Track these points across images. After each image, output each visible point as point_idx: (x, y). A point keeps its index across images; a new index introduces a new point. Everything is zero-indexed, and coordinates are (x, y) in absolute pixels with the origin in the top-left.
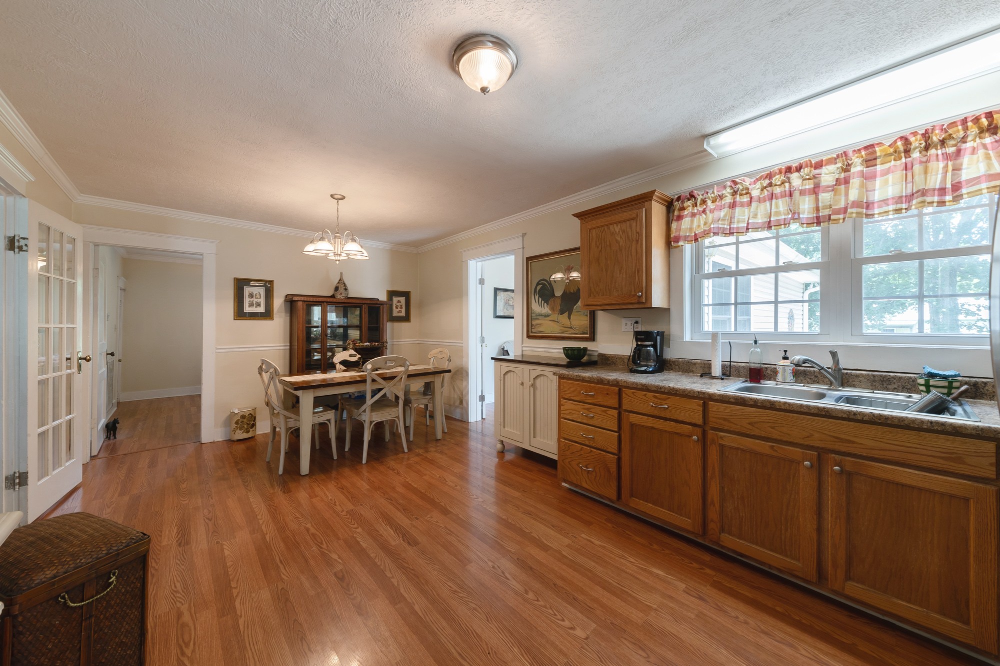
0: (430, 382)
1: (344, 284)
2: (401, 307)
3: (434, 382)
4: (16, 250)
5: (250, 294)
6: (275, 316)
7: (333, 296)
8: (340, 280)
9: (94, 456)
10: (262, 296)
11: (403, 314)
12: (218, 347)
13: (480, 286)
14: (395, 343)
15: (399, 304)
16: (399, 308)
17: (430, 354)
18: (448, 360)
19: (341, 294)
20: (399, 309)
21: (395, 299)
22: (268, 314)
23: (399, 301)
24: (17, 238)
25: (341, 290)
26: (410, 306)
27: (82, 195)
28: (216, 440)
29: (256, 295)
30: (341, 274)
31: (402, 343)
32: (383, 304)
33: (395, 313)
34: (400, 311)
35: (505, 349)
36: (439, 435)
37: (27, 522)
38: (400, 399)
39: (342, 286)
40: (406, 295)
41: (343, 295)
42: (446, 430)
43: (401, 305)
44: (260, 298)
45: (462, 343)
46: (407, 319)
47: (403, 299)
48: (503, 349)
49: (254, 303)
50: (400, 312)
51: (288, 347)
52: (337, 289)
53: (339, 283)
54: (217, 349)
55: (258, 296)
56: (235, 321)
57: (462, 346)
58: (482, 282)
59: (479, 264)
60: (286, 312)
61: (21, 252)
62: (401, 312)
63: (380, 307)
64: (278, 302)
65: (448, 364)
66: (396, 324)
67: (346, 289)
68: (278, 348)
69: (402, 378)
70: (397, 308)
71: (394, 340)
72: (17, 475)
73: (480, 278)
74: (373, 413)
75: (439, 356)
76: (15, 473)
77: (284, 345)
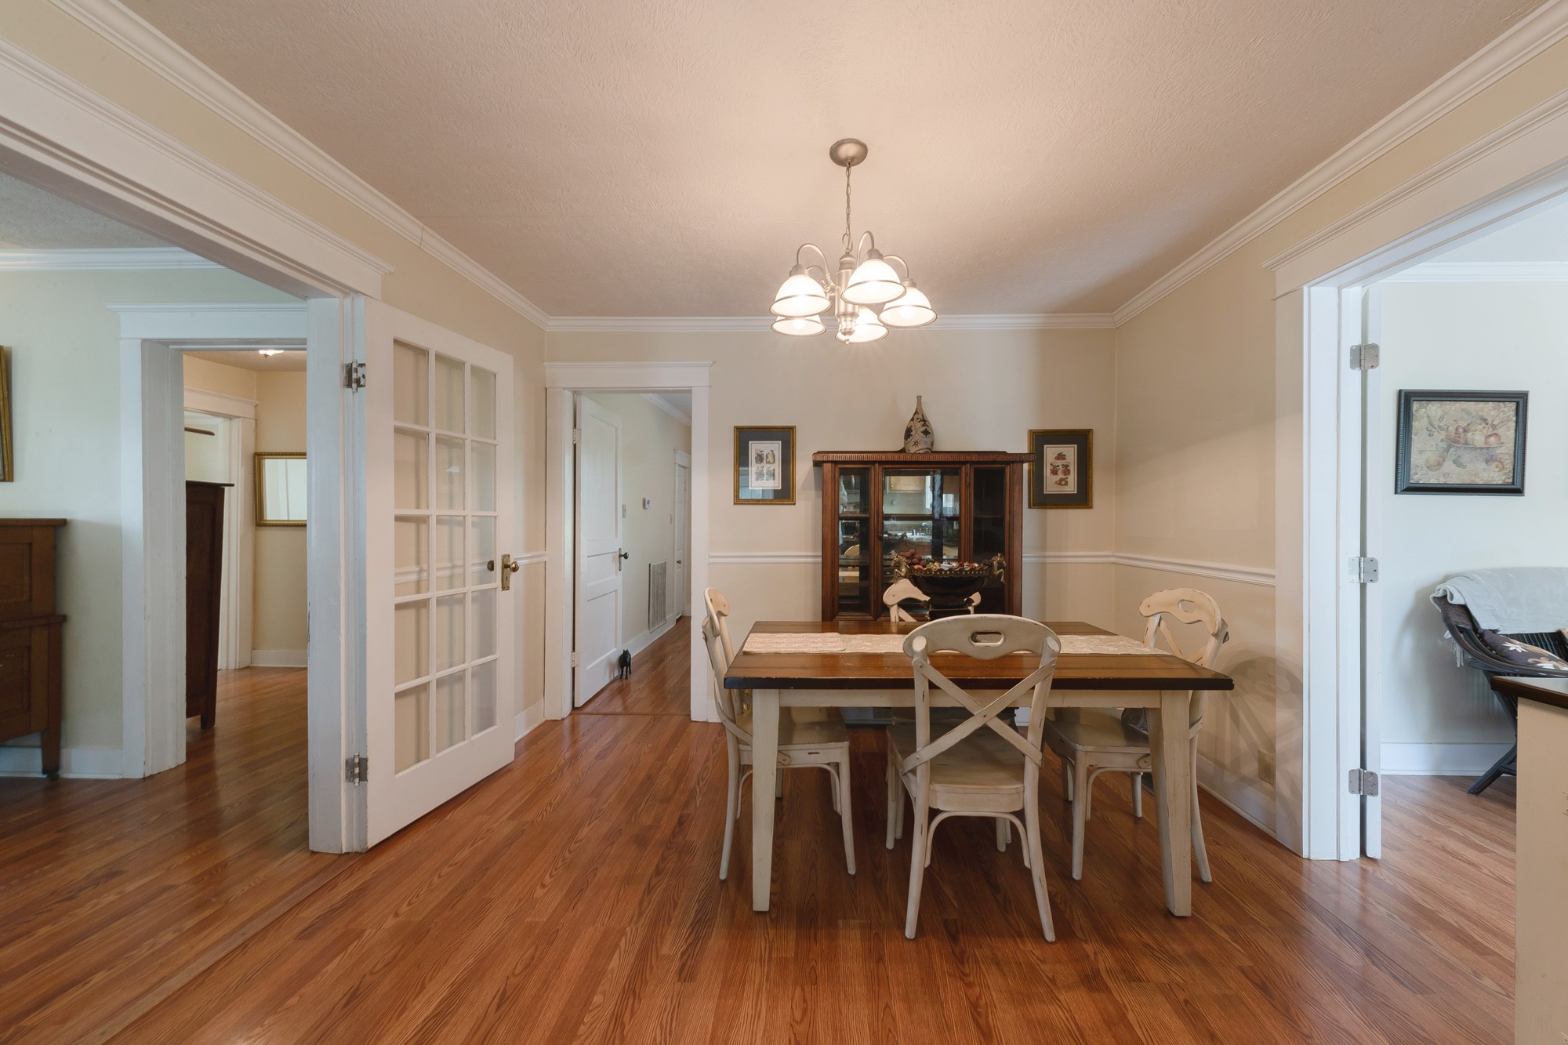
0: (1145, 709)
1: (924, 421)
2: (1067, 471)
3: (1157, 712)
4: (354, 385)
5: (758, 455)
6: (797, 496)
7: (903, 451)
8: (916, 413)
9: (578, 708)
10: (777, 458)
11: (1071, 487)
12: (711, 554)
13: (1357, 373)
14: (1048, 560)
15: (1060, 463)
16: (1060, 472)
17: (1146, 602)
18: (1216, 635)
19: (916, 443)
20: (1060, 476)
21: (1050, 452)
22: (785, 494)
23: (1061, 457)
24: (354, 366)
25: (917, 435)
26: (1091, 466)
27: (551, 317)
28: (710, 721)
29: (767, 457)
30: (919, 398)
31: (1069, 560)
32: (1013, 462)
33: (1051, 486)
34: (1061, 480)
35: (1457, 600)
36: (1181, 897)
37: (366, 843)
38: (1027, 760)
39: (919, 425)
40: (1081, 439)
41: (920, 447)
42: (1207, 876)
43: (1067, 466)
44: (774, 462)
45: (1274, 577)
46: (1082, 499)
47: (1070, 451)
48: (1443, 600)
49: (765, 472)
50: (1062, 482)
51: (820, 560)
52: (908, 433)
53: (912, 419)
54: (710, 557)
55: (770, 459)
56: (736, 506)
57: (1274, 587)
58: (1365, 356)
59: (1354, 293)
60: (816, 490)
61: (359, 389)
62: (1066, 484)
63: (1004, 468)
64: (803, 469)
65: (1217, 649)
66: (1053, 514)
67: (926, 433)
68: (804, 560)
69: (1033, 688)
70: (1054, 472)
71: (1048, 553)
72: (357, 760)
73: (1358, 342)
74: (937, 787)
75: (1179, 613)
76: (354, 757)
77: (813, 554)
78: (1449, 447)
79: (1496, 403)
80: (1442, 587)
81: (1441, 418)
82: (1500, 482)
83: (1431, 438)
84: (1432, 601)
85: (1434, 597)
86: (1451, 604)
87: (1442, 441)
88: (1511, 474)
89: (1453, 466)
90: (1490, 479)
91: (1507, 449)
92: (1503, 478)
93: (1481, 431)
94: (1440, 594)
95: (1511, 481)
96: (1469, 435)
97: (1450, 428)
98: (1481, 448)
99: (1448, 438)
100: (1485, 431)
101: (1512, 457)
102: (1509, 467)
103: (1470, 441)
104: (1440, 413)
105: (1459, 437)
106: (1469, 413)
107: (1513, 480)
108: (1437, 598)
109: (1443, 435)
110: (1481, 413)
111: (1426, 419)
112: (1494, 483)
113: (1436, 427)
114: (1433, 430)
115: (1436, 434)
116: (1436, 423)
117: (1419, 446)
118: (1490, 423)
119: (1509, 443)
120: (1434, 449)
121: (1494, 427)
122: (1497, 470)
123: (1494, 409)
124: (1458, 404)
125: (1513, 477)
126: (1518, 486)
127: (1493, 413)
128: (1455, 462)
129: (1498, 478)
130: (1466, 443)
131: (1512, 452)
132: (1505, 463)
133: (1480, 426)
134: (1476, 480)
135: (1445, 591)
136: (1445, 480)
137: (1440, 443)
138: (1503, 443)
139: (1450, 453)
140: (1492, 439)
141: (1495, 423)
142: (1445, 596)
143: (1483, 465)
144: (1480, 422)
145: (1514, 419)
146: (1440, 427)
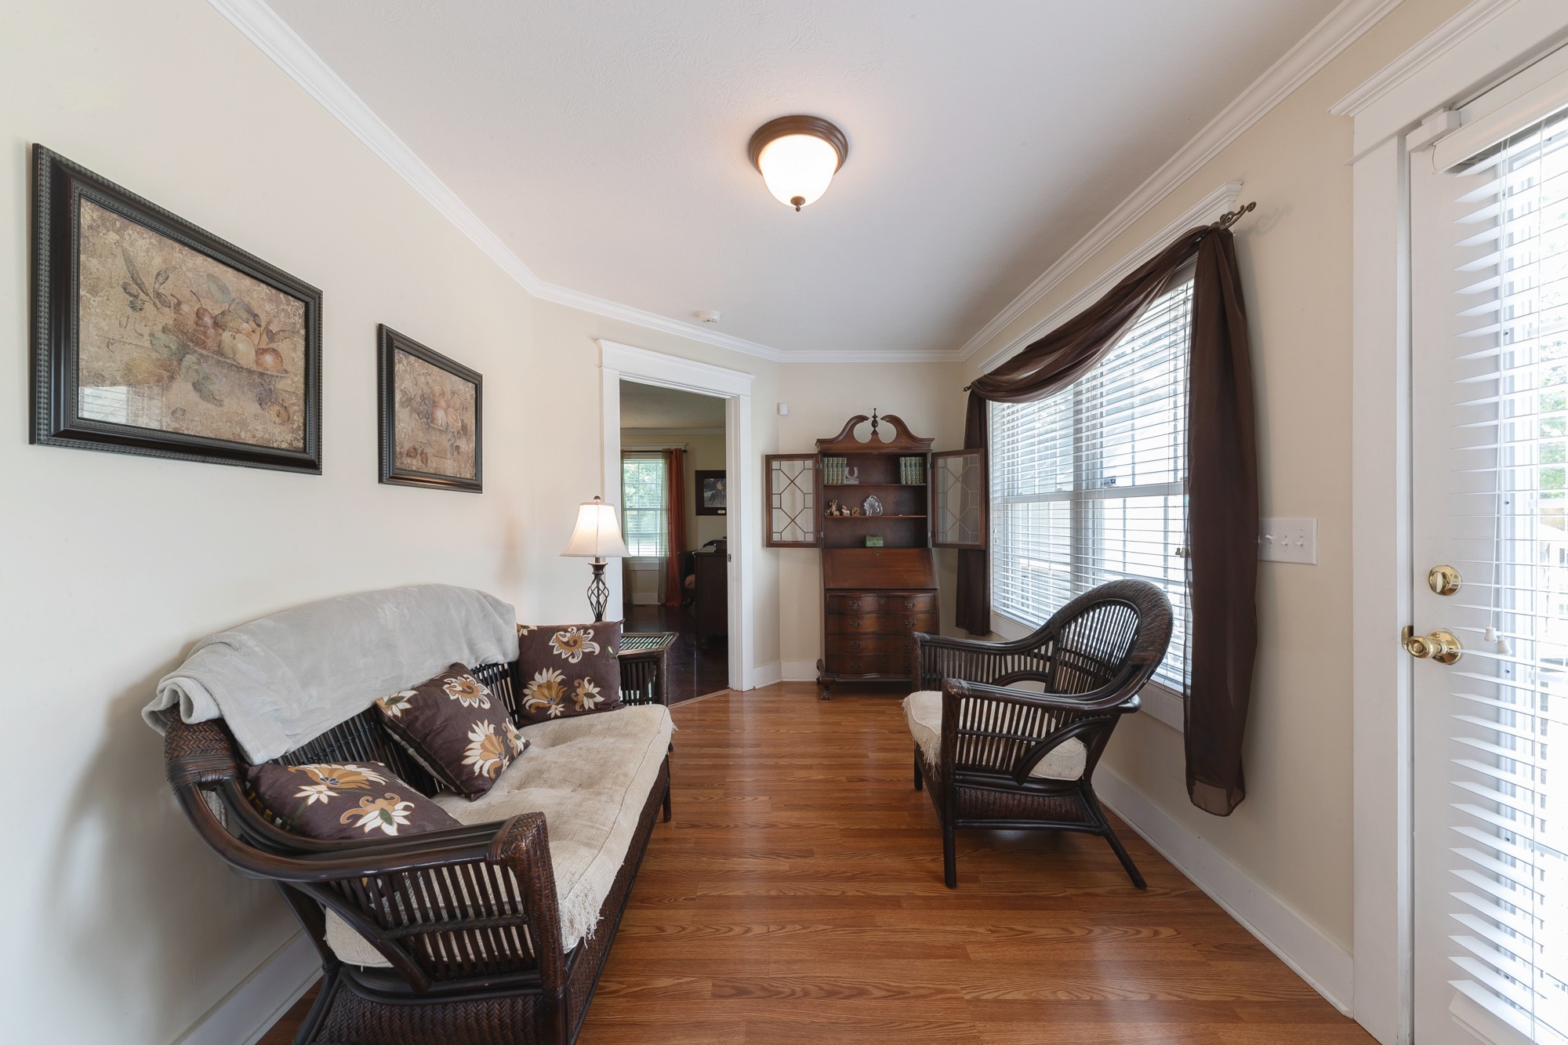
78: (183, 351)
79: (274, 291)
80: (166, 684)
81: (162, 276)
82: (284, 446)
83: (136, 315)
84: (148, 722)
85: (153, 714)
86: (188, 726)
87: (164, 330)
88: (301, 433)
89: (194, 396)
90: (267, 436)
91: (292, 383)
92: (289, 437)
93: (248, 335)
94: (162, 703)
95: (301, 445)
96: (226, 336)
97: (185, 308)
98: (250, 371)
99: (178, 328)
100: (256, 337)
101: (302, 402)
102: (298, 419)
103: (227, 350)
104: (157, 262)
105: (205, 333)
106: (223, 289)
107: (305, 444)
108: (163, 712)
109: (168, 317)
110: (247, 299)
111: (120, 262)
112: (275, 445)
113: (151, 291)
114: (142, 296)
115: (149, 307)
116: (149, 282)
117: (104, 324)
118: (263, 324)
119: (296, 375)
120: (147, 344)
121: (272, 336)
122: (278, 420)
123: (271, 300)
124: (200, 259)
125: (305, 439)
126: (311, 455)
127: (268, 307)
128: (197, 386)
129: (284, 437)
130: (220, 352)
131: (301, 392)
132: (291, 411)
133: (245, 325)
134: (243, 435)
135: (175, 693)
136: (177, 425)
137: (159, 335)
138: (286, 372)
139: (184, 363)
140: (268, 359)
141: (274, 328)
142: (176, 706)
143: (253, 407)
144: (245, 316)
145: (303, 332)
146: (158, 295)
